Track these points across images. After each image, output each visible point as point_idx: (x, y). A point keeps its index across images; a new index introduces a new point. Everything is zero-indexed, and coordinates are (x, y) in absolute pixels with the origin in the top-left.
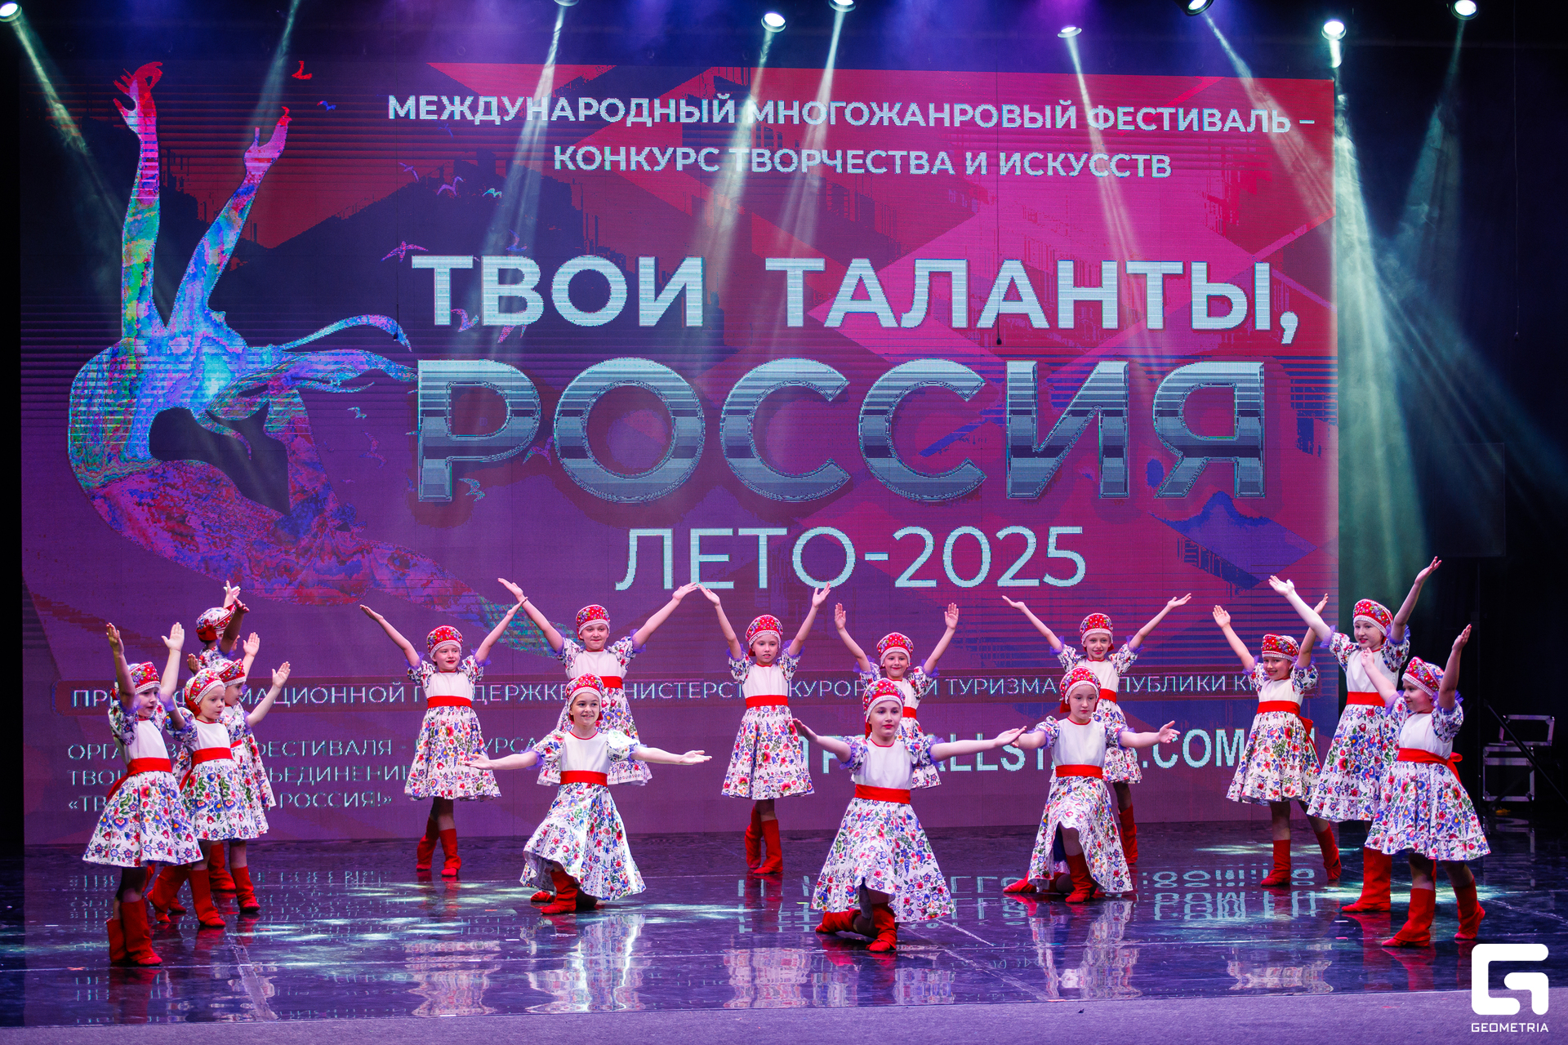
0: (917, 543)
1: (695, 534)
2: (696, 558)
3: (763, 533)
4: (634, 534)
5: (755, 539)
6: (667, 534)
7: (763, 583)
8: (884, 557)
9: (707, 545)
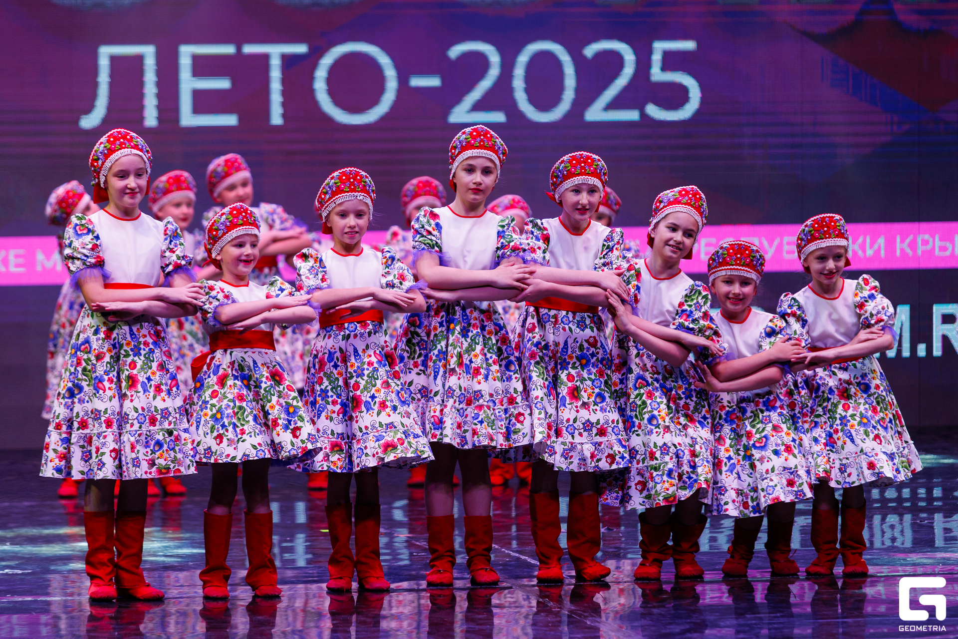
0: (479, 63)
1: (187, 53)
2: (188, 83)
3: (276, 52)
4: (106, 53)
5: (266, 57)
6: (148, 52)
7: (276, 118)
8: (434, 82)
9: (202, 67)
